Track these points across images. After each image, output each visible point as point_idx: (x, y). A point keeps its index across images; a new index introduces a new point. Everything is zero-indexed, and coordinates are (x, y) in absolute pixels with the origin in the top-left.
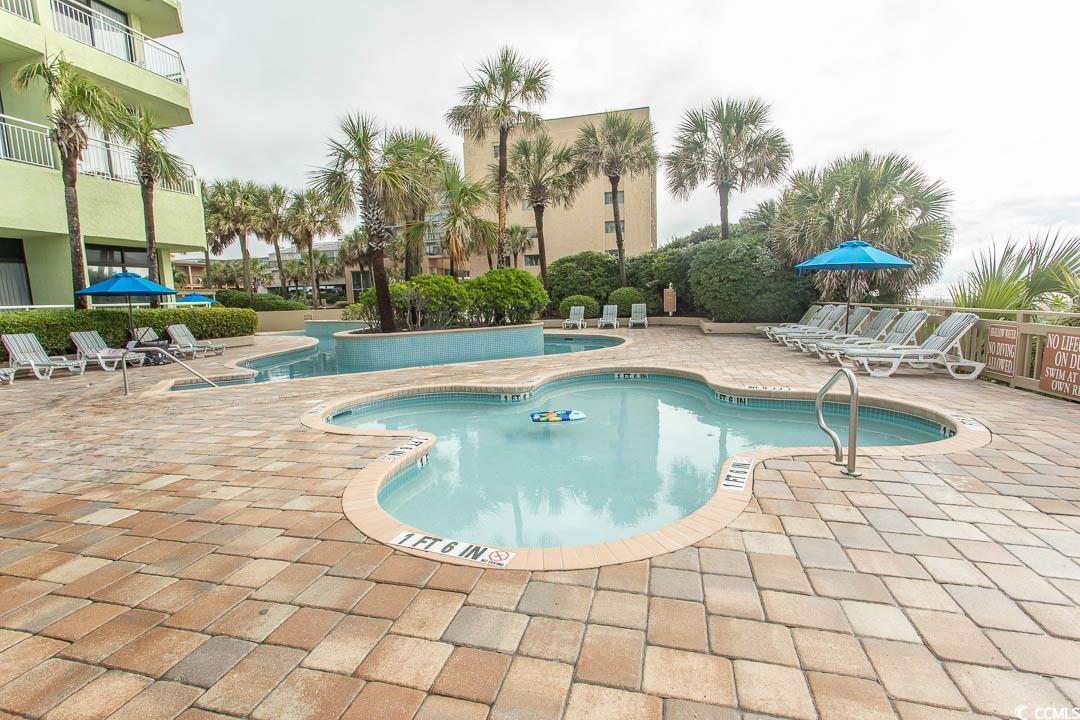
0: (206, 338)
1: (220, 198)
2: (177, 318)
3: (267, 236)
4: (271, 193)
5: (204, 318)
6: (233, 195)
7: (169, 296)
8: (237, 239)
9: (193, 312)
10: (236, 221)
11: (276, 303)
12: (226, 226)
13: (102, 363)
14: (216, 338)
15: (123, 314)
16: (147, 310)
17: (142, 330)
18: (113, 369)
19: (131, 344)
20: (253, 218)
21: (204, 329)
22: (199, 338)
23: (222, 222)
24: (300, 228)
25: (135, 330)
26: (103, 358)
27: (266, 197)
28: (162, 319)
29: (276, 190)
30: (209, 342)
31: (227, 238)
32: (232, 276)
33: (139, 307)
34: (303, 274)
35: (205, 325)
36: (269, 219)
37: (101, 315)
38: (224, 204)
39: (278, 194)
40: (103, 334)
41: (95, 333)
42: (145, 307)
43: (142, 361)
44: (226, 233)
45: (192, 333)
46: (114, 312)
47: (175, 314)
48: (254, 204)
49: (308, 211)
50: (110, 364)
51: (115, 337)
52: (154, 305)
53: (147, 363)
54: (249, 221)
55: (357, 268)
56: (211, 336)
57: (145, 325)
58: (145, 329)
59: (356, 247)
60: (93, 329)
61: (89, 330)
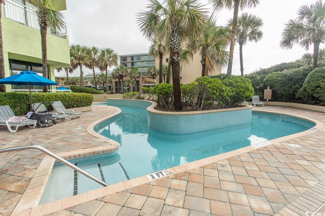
0: (70, 108)
1: (73, 51)
2: (57, 98)
3: (90, 66)
4: (92, 50)
5: (70, 97)
6: (78, 50)
7: (53, 86)
8: (79, 67)
9: (65, 95)
10: (79, 60)
11: (93, 91)
12: (75, 62)
13: (9, 126)
14: (75, 107)
15: (26, 95)
16: (41, 94)
17: (37, 105)
18: (16, 131)
19: (29, 114)
20: (86, 58)
21: (69, 104)
22: (67, 108)
23: (74, 60)
24: (104, 63)
25: (33, 105)
26: (9, 123)
27: (90, 52)
28: (49, 98)
29: (94, 49)
30: (73, 110)
31: (75, 66)
32: (74, 82)
33: (36, 91)
34: (99, 82)
35: (70, 102)
36: (92, 59)
37: (13, 96)
38: (75, 53)
39: (95, 50)
40: (13, 107)
41: (7, 107)
42: (40, 92)
43: (35, 125)
44: (75, 64)
45: (64, 105)
46: (21, 94)
47: (56, 96)
48: (86, 54)
49: (106, 57)
50: (13, 128)
51: (21, 108)
52: (45, 91)
53: (38, 126)
54: (84, 60)
55: (117, 80)
56: (73, 107)
57: (39, 101)
58: (39, 104)
59: (118, 72)
60: (6, 104)
61: (4, 105)
